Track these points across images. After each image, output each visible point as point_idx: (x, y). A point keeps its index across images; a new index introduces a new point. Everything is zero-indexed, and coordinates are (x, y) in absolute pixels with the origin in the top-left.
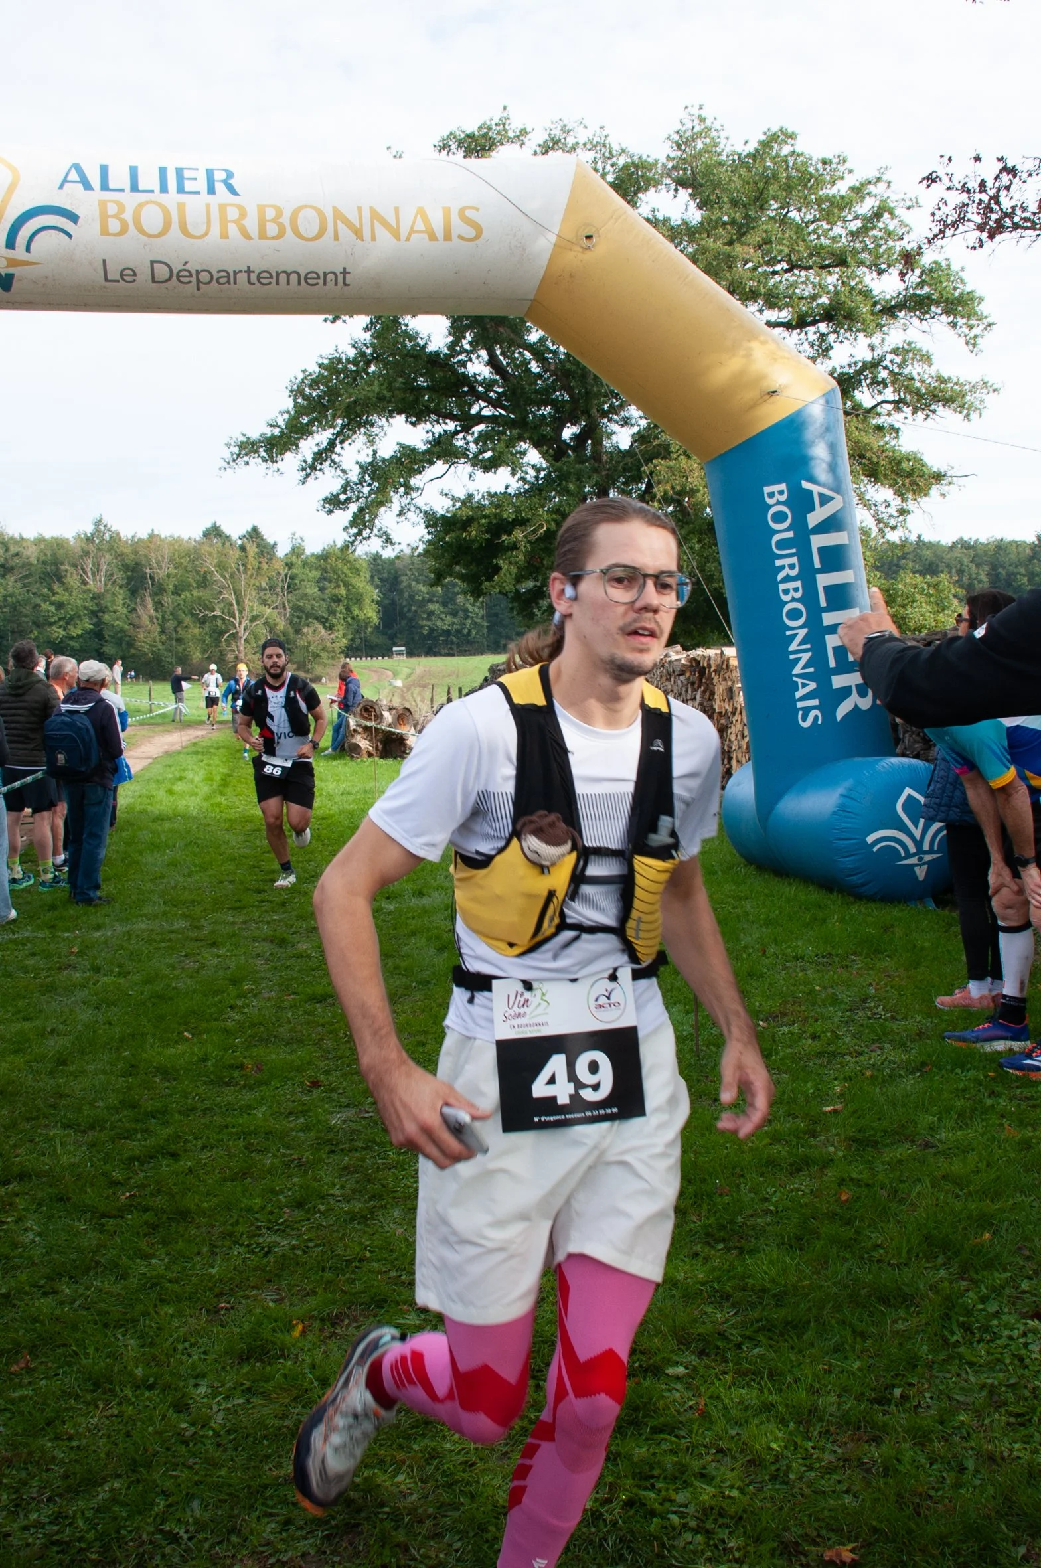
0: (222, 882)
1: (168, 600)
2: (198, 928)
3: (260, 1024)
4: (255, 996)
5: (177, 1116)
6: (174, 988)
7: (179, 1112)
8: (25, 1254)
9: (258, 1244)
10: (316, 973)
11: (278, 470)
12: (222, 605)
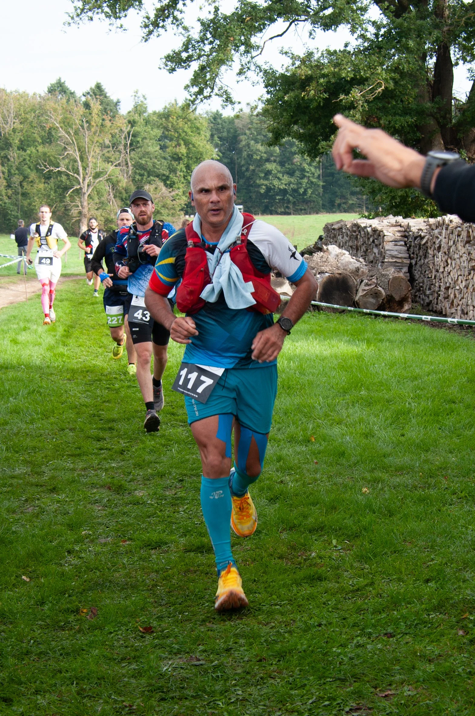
0: (63, 430)
1: (14, 154)
2: (38, 473)
3: (96, 569)
4: (92, 541)
5: (11, 661)
6: (14, 532)
7: (14, 656)
10: (153, 520)
11: (121, 26)
12: (67, 161)
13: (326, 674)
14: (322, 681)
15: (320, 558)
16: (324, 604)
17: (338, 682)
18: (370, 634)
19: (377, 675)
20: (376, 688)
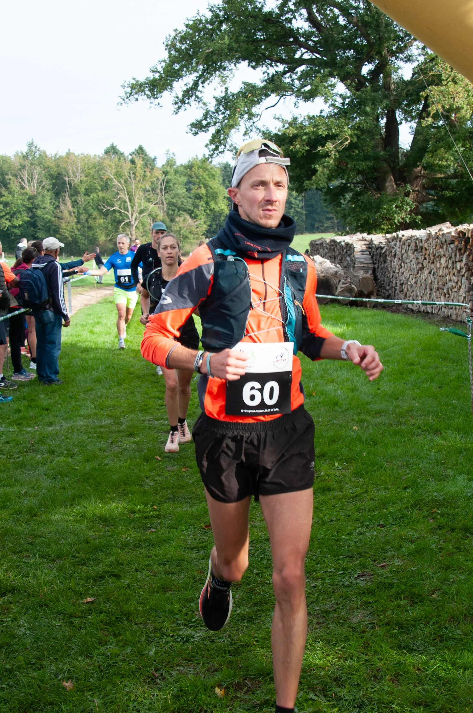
1: (81, 199)
2: (118, 423)
3: (168, 488)
5: (115, 550)
6: (107, 464)
8: (20, 643)
9: (179, 636)
11: (159, 104)
12: (119, 202)
13: (340, 553)
14: (337, 558)
15: (328, 475)
16: (334, 506)
17: (348, 558)
18: (368, 525)
19: (374, 553)
20: (375, 561)
